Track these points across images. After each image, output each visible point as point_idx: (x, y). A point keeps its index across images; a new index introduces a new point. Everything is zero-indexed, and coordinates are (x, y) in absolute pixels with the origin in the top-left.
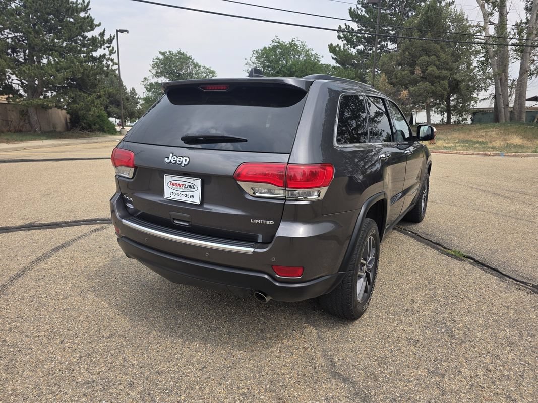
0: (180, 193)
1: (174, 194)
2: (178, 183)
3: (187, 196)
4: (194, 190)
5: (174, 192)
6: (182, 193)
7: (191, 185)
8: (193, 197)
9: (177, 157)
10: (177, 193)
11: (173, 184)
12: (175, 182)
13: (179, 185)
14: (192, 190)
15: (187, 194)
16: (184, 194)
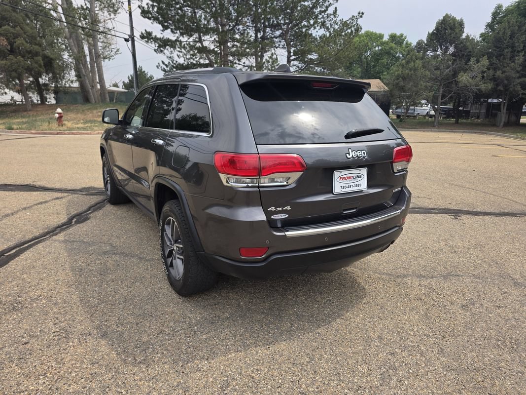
0: (349, 184)
1: (344, 187)
2: (348, 176)
3: (356, 186)
4: (361, 179)
5: (344, 185)
6: (351, 184)
7: (358, 175)
8: (361, 185)
9: (357, 152)
10: (347, 185)
11: (344, 178)
12: (345, 176)
13: (349, 178)
14: (359, 179)
15: (355, 183)
16: (353, 184)
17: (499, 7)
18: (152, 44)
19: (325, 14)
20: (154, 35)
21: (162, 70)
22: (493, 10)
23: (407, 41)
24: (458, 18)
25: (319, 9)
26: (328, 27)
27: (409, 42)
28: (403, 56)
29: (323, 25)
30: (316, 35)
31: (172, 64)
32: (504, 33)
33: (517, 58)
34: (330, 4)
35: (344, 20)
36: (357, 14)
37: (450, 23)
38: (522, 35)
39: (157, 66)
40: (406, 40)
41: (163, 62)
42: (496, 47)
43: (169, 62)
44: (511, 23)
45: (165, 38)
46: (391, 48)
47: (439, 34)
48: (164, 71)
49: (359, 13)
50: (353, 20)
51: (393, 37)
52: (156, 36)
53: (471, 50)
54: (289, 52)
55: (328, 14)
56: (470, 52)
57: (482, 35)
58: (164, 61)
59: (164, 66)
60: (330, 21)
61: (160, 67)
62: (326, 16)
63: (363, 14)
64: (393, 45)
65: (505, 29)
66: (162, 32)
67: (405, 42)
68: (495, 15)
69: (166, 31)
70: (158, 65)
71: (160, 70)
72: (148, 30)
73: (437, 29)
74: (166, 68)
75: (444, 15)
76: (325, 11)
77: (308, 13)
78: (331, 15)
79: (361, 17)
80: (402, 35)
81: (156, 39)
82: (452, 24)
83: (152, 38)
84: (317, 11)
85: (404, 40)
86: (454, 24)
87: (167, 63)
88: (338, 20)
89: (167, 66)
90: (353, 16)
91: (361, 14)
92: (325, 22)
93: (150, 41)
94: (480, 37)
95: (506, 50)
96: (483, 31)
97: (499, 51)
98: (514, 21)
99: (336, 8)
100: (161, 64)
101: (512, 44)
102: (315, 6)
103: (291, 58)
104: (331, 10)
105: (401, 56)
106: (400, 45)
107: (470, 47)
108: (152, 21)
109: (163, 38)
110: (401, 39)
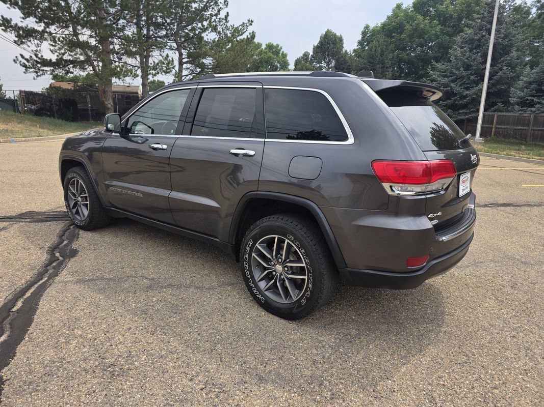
11: (463, 182)
12: (463, 180)
14: (467, 182)
17: (367, 27)
18: (11, 33)
19: (217, 18)
20: (13, 23)
21: (21, 65)
22: (362, 29)
23: (283, 52)
24: (338, 34)
25: (210, 12)
26: (220, 31)
27: (285, 53)
28: (280, 66)
29: (215, 29)
30: (208, 39)
31: (35, 58)
32: (375, 50)
33: (387, 73)
34: (221, 8)
35: (236, 26)
36: (247, 22)
37: (332, 38)
38: (389, 53)
39: (14, 60)
40: (282, 50)
41: (22, 56)
42: (369, 62)
43: (31, 57)
44: (380, 42)
45: (29, 27)
46: (270, 57)
47: (323, 48)
48: (23, 66)
49: (249, 21)
50: (243, 27)
51: (270, 47)
52: (16, 24)
53: (350, 64)
54: (181, 55)
55: (220, 19)
56: (349, 66)
57: (355, 51)
58: (24, 55)
59: (24, 61)
60: (222, 25)
61: (18, 62)
62: (218, 20)
63: (252, 22)
64: (271, 54)
65: (376, 47)
66: (23, 20)
67: (281, 52)
68: (364, 33)
69: (28, 19)
70: (15, 58)
71: (19, 65)
72: (5, 17)
73: (321, 42)
74: (27, 63)
75: (326, 30)
76: (216, 15)
77: (199, 15)
78: (223, 19)
79: (251, 24)
80: (278, 46)
81: (16, 28)
82: (334, 39)
83: (11, 26)
84: (207, 14)
85: (280, 50)
86: (335, 40)
87: (27, 57)
88: (229, 25)
89: (27, 60)
90: (243, 23)
91: (250, 22)
92: (216, 25)
93: (8, 30)
94: (353, 52)
95: (378, 66)
96: (356, 48)
97: (372, 67)
98: (383, 40)
99: (228, 13)
100: (20, 58)
101: (382, 60)
102: (205, 8)
103: (184, 60)
104: (222, 15)
105: (279, 65)
106: (277, 54)
107: (349, 62)
108: (8, 6)
109: (26, 28)
110: (277, 49)
